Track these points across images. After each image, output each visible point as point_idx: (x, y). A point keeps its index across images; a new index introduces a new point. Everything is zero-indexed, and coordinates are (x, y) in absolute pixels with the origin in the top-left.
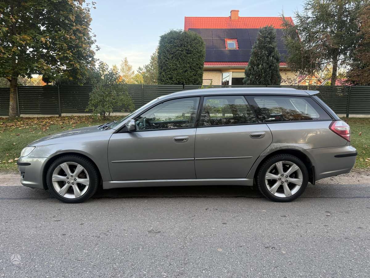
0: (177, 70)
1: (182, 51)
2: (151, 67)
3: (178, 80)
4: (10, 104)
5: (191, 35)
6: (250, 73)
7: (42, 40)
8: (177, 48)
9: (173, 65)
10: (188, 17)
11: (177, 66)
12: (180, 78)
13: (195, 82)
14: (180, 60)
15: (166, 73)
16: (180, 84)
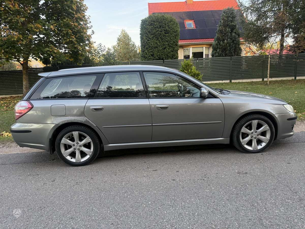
0: (157, 47)
1: (161, 31)
2: (118, 47)
3: (159, 56)
4: (24, 84)
5: (168, 18)
6: (217, 47)
7: (52, 28)
8: (157, 29)
9: (154, 44)
10: (150, 3)
11: (158, 45)
12: (161, 54)
13: (172, 57)
14: (160, 39)
15: (148, 51)
16: (161, 60)
